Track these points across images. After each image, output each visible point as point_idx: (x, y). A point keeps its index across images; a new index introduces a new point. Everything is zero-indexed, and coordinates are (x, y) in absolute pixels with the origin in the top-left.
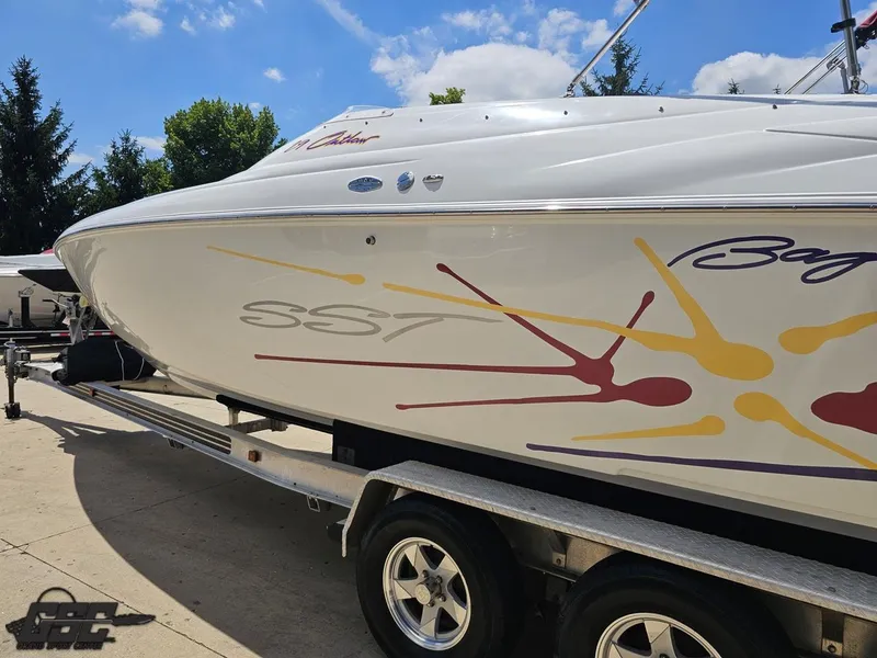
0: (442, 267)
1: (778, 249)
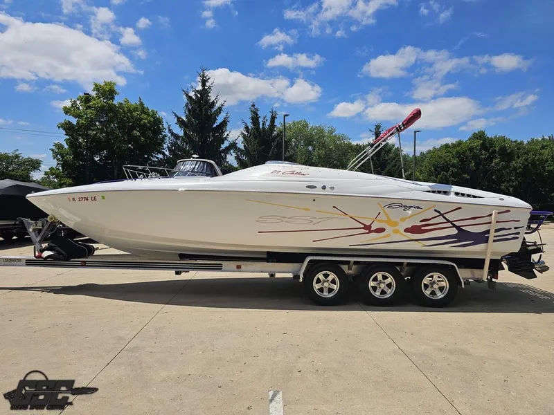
0: (334, 207)
1: (400, 206)
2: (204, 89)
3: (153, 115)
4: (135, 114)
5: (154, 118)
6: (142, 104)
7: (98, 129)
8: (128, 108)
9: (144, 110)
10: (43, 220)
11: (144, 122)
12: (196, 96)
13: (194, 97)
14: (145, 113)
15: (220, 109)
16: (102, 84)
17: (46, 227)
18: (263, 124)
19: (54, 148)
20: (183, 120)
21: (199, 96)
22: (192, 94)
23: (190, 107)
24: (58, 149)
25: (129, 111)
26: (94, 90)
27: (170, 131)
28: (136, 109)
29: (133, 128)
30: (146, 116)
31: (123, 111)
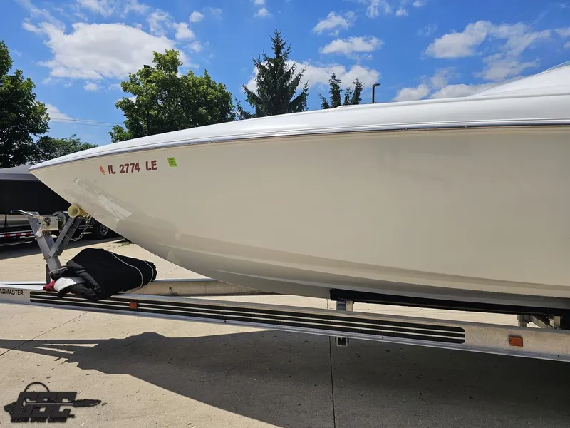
2: (278, 56)
3: (221, 91)
4: (201, 88)
5: (222, 93)
6: (208, 78)
7: (160, 107)
8: (193, 81)
9: (210, 85)
10: (60, 214)
11: (212, 98)
12: (270, 65)
13: (267, 67)
14: (212, 88)
15: (297, 80)
16: (164, 53)
17: (65, 229)
18: (346, 98)
19: (113, 131)
20: (254, 95)
21: (273, 65)
22: (265, 64)
23: (263, 79)
24: (118, 132)
25: (195, 85)
26: (154, 61)
27: (240, 109)
28: (201, 83)
29: (199, 105)
30: (213, 91)
31: (188, 84)
